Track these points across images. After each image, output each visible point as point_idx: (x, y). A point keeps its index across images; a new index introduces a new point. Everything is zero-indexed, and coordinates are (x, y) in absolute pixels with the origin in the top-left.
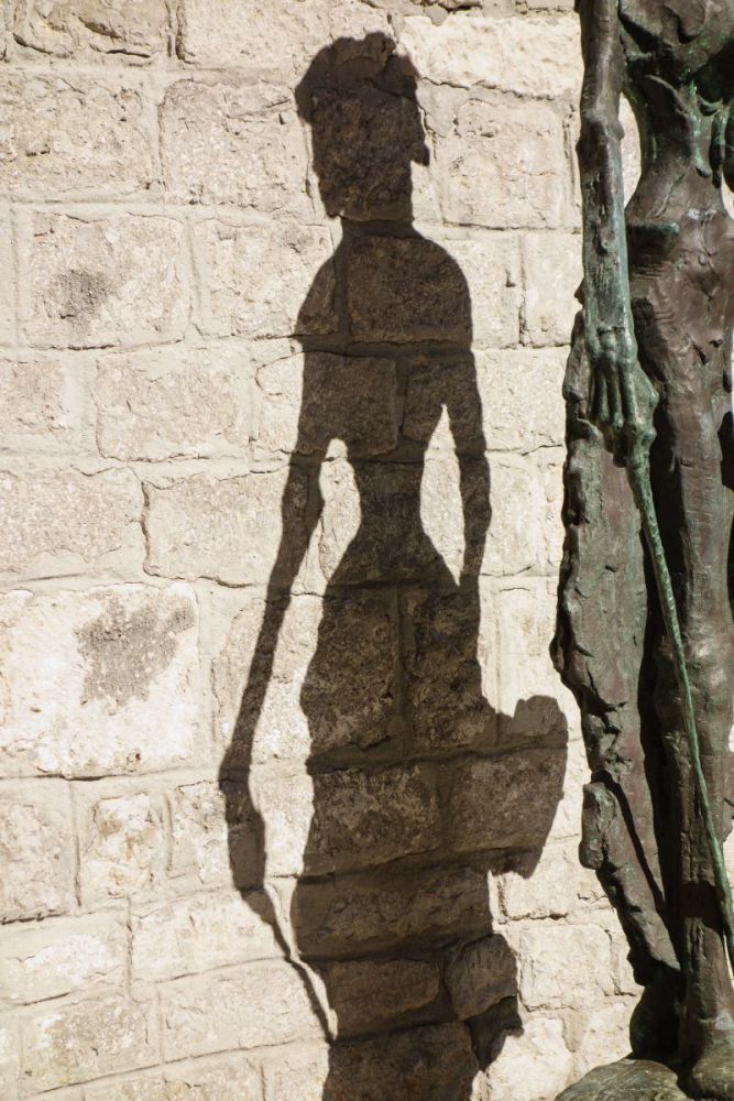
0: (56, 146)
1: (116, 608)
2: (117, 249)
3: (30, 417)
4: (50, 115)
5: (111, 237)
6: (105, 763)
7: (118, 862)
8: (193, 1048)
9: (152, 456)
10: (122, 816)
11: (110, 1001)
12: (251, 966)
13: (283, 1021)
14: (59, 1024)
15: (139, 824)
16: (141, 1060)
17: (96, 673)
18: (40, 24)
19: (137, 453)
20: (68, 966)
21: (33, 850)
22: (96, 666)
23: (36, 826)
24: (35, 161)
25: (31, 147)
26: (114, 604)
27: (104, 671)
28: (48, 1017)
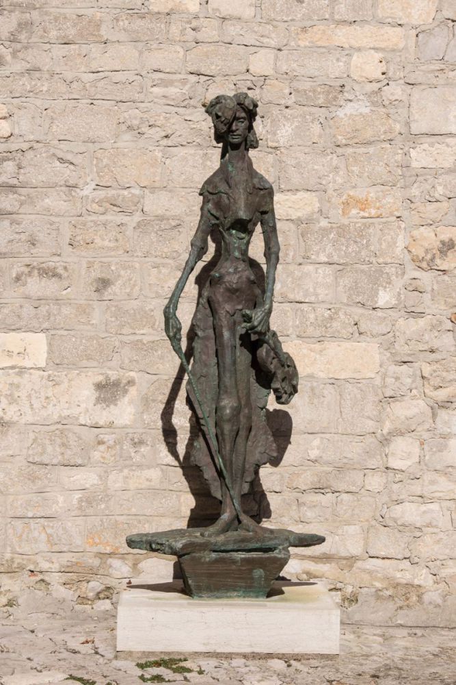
0: (96, 241)
1: (107, 378)
2: (115, 271)
3: (82, 320)
4: (95, 232)
5: (113, 268)
6: (101, 423)
7: (103, 453)
8: (126, 512)
9: (124, 333)
10: (105, 440)
11: (98, 494)
12: (150, 491)
13: (161, 509)
14: (80, 498)
15: (111, 443)
16: (107, 512)
17: (100, 397)
18: (94, 205)
19: (119, 332)
20: (85, 481)
21: (75, 446)
22: (100, 395)
23: (77, 439)
24: (88, 246)
25: (88, 241)
26: (107, 377)
27: (102, 396)
28: (78, 495)
